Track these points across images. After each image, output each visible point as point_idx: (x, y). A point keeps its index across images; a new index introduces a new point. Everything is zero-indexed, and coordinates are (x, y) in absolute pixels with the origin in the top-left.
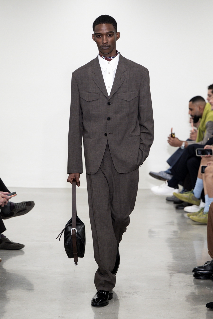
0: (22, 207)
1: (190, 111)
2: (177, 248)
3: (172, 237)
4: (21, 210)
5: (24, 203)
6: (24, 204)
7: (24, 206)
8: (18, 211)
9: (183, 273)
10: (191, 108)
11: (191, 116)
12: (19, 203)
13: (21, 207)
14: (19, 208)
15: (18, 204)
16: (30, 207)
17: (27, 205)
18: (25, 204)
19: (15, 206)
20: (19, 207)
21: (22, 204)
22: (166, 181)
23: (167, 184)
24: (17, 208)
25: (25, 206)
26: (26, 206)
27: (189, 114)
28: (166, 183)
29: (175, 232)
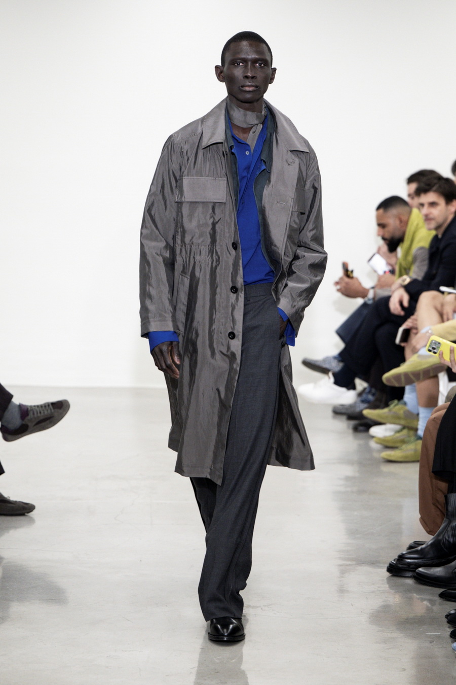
0: (44, 413)
1: (381, 230)
2: (356, 513)
3: (342, 489)
4: (42, 418)
5: (49, 405)
6: (47, 407)
7: (47, 411)
8: (37, 421)
9: (367, 564)
10: (382, 222)
11: (384, 239)
12: (38, 406)
13: (42, 412)
14: (39, 414)
15: (36, 408)
16: (61, 411)
17: (54, 408)
18: (51, 406)
19: (31, 410)
20: (37, 413)
21: (44, 408)
22: (330, 374)
23: (332, 379)
24: (34, 414)
25: (51, 410)
26: (53, 410)
27: (379, 235)
28: (329, 378)
29: (347, 479)
